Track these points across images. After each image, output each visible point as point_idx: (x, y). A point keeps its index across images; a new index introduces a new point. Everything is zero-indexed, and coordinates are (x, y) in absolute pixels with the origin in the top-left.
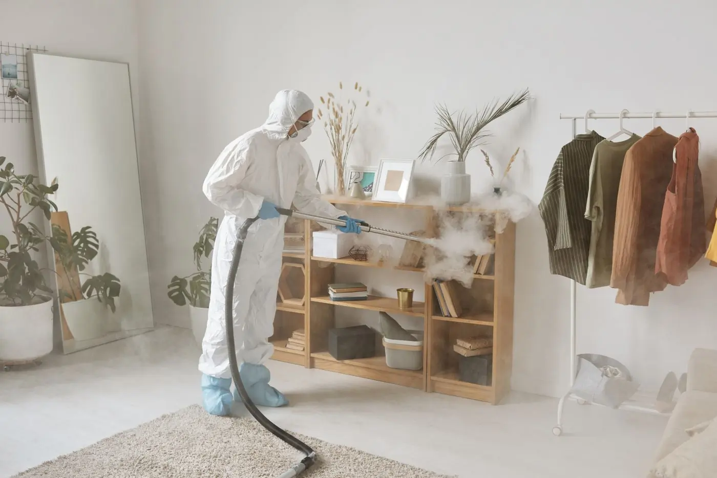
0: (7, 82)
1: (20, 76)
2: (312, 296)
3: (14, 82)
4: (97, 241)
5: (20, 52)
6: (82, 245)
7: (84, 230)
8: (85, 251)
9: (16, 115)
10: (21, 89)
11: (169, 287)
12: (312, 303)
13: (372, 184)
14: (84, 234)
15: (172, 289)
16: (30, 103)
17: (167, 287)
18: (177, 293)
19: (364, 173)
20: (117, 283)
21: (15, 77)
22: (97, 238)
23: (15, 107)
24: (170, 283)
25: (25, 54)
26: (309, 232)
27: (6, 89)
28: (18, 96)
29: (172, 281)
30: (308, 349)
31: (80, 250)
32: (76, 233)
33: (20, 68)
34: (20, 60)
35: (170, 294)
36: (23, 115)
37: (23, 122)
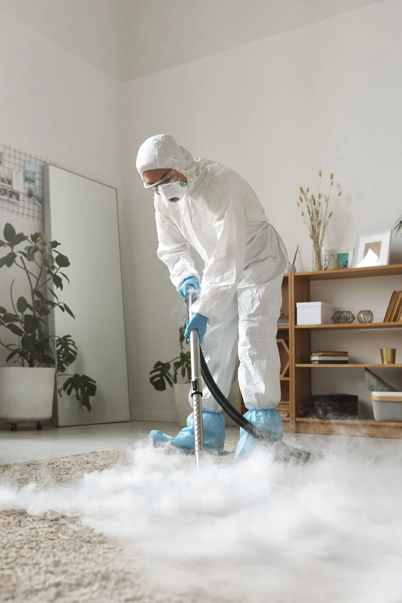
0: (27, 185)
1: (37, 182)
2: (296, 362)
3: (32, 186)
4: (76, 348)
5: (38, 163)
6: (63, 350)
7: (65, 337)
8: (65, 355)
9: (31, 213)
10: (37, 192)
11: (151, 373)
12: (296, 368)
13: (347, 262)
14: (65, 341)
15: (154, 374)
16: (43, 207)
17: (149, 373)
18: (158, 378)
19: (338, 255)
20: (93, 384)
21: (34, 182)
22: (76, 345)
23: (31, 206)
24: (152, 369)
25: (42, 166)
26: (293, 304)
27: (26, 190)
28: (34, 198)
29: (155, 367)
30: (293, 413)
31: (61, 354)
32: (59, 340)
33: (38, 176)
34: (38, 170)
35: (151, 380)
36: (36, 214)
37: (36, 220)
